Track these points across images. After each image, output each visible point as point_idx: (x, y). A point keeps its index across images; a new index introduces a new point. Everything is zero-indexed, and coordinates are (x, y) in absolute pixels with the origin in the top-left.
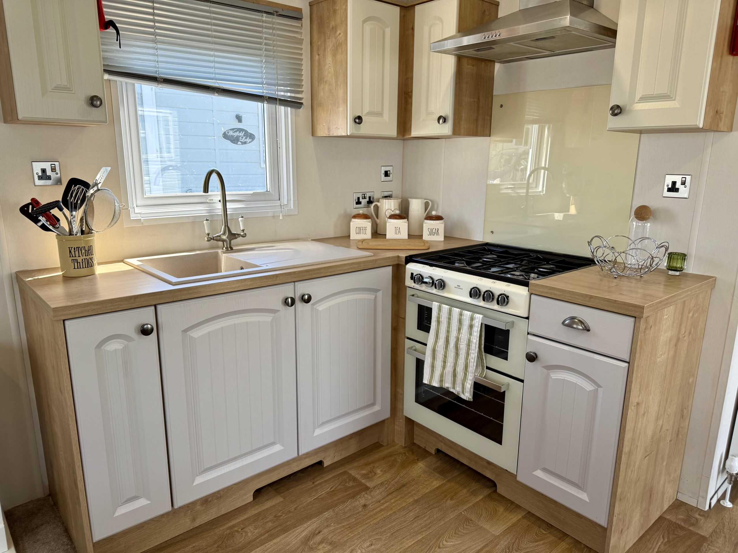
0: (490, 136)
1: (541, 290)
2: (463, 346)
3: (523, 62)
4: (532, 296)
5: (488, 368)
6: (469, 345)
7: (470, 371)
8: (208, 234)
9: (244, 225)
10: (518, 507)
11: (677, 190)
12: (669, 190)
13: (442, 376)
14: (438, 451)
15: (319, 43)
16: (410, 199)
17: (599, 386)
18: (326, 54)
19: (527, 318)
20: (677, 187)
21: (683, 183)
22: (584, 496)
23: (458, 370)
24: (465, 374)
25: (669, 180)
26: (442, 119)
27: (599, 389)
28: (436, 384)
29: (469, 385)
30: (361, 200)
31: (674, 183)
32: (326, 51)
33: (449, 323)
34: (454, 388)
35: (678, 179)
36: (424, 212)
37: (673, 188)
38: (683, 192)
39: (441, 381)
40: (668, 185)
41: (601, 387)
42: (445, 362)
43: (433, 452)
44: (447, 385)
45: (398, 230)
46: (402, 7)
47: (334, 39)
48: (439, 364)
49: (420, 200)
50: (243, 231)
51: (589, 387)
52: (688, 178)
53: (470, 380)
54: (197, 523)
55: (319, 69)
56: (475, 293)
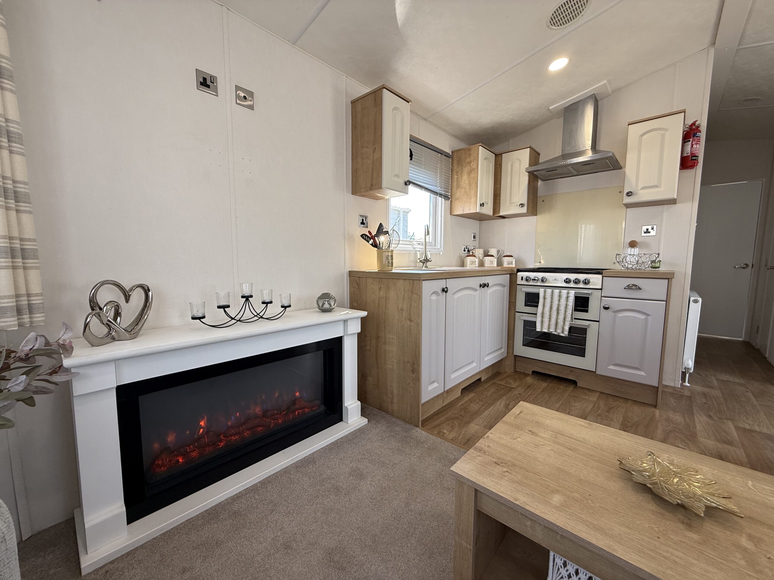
0: (536, 215)
1: (611, 274)
2: (562, 308)
3: (558, 179)
4: (604, 278)
5: (575, 319)
6: (566, 307)
7: (567, 320)
8: (419, 259)
9: (431, 256)
10: (593, 391)
11: (649, 232)
12: (645, 233)
13: (549, 326)
14: (534, 372)
15: (458, 170)
16: (489, 249)
17: (648, 315)
18: (463, 174)
19: (601, 289)
20: (649, 231)
21: (652, 229)
22: (642, 373)
23: (559, 321)
24: (564, 323)
25: (644, 228)
26: (522, 205)
27: (648, 317)
28: (545, 330)
29: (567, 328)
30: (465, 249)
31: (647, 229)
32: (463, 173)
33: (552, 298)
34: (556, 331)
35: (650, 228)
36: (497, 255)
37: (647, 231)
38: (653, 233)
39: (549, 328)
40: (644, 231)
41: (649, 315)
42: (550, 318)
43: (531, 373)
44: (552, 330)
45: (492, 262)
46: (496, 155)
47: (469, 167)
48: (546, 320)
49: (495, 249)
50: (430, 258)
51: (642, 317)
52: (655, 227)
53: (567, 325)
54: (445, 403)
55: (457, 182)
56: (567, 281)
